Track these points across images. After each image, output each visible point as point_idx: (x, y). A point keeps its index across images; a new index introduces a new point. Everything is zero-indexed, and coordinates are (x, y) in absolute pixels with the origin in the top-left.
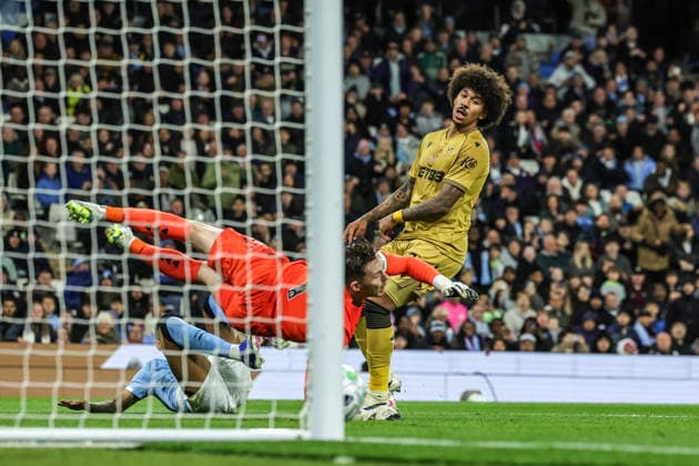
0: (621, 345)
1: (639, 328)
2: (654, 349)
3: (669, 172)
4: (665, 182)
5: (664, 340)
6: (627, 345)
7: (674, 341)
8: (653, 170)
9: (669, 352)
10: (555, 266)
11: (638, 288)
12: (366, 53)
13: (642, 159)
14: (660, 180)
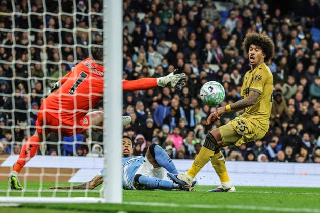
2: (277, 159)
3: (282, 71)
5: (281, 154)
6: (263, 157)
7: (286, 156)
8: (275, 70)
9: (284, 161)
12: (133, 10)
14: (279, 75)
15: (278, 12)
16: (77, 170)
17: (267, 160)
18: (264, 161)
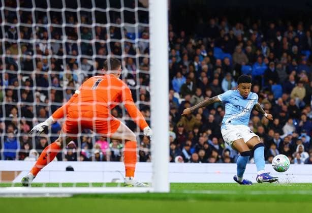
0: (177, 158)
1: (184, 151)
2: (192, 161)
3: (192, 83)
5: (195, 156)
6: (179, 158)
7: (200, 157)
8: (185, 82)
9: (197, 161)
11: (181, 133)
13: (181, 77)
14: (188, 86)
15: (183, 34)
16: (19, 172)
18: (181, 162)
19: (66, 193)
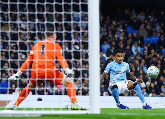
0: (104, 93)
3: (113, 48)
4: (112, 51)
6: (106, 93)
8: (109, 48)
10: (85, 73)
11: (107, 78)
12: (32, 18)
13: (107, 44)
14: (111, 50)
15: (108, 18)
16: (9, 101)
17: (108, 95)
18: (107, 96)
19: (38, 114)
